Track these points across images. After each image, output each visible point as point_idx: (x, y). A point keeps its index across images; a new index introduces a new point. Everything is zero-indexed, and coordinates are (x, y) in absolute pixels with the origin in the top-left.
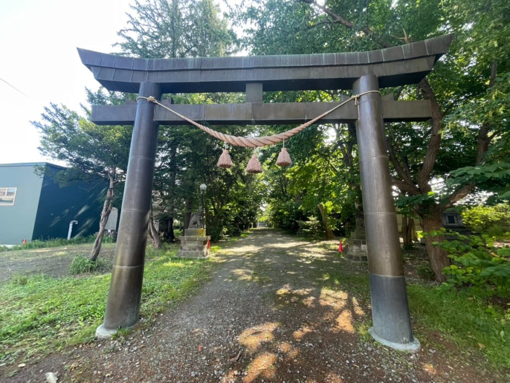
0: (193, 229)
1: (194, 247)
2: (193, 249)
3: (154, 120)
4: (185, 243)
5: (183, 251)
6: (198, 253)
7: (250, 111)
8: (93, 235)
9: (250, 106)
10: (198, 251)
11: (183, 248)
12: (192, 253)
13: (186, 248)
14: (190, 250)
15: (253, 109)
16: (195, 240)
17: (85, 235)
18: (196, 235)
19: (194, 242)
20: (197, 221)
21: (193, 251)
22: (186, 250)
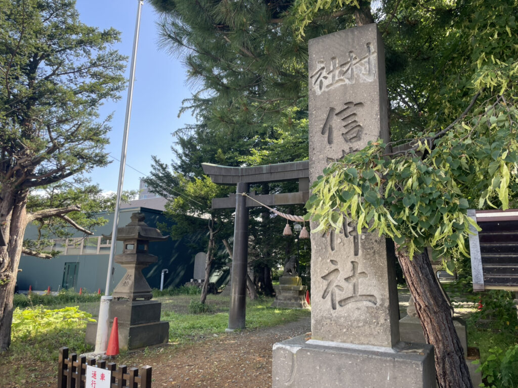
0: (288, 277)
1: (289, 297)
2: (288, 300)
3: (247, 206)
4: (280, 293)
5: (279, 301)
6: (293, 303)
7: (302, 197)
8: (183, 286)
9: (302, 194)
10: (293, 301)
11: (278, 297)
12: (287, 304)
13: (281, 298)
14: (285, 300)
15: (303, 196)
16: (289, 289)
17: (178, 286)
18: (291, 284)
19: (289, 291)
20: (292, 269)
21: (288, 302)
22: (282, 300)
